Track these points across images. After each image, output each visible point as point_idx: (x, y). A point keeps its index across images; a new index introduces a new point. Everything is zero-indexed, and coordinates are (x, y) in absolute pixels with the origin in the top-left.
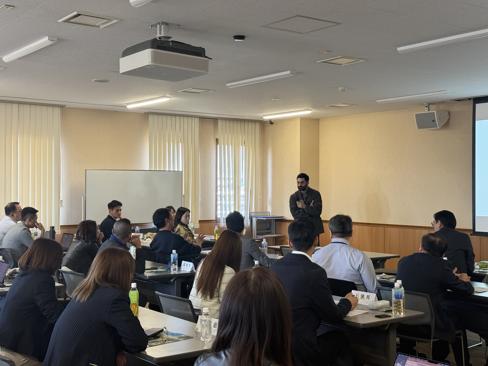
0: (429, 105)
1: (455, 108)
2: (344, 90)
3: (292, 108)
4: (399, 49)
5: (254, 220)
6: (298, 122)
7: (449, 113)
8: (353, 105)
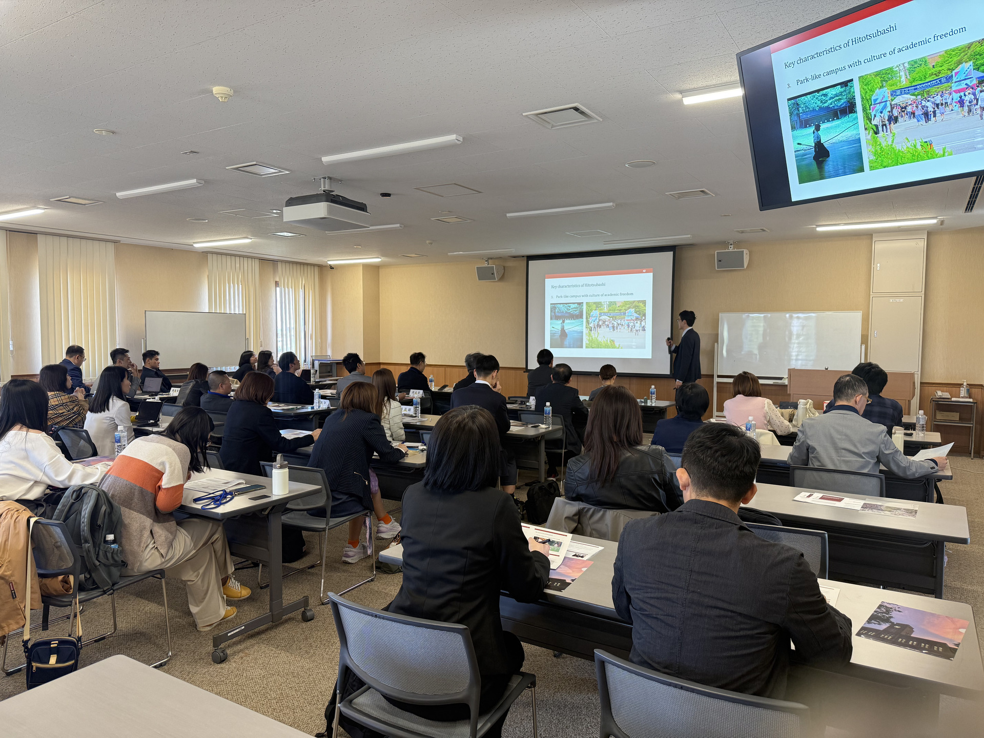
0: (489, 259)
1: (511, 264)
2: (431, 243)
3: (364, 255)
4: (508, 215)
5: (317, 364)
6: (361, 268)
7: (504, 267)
8: (423, 256)
